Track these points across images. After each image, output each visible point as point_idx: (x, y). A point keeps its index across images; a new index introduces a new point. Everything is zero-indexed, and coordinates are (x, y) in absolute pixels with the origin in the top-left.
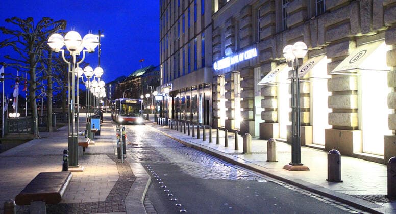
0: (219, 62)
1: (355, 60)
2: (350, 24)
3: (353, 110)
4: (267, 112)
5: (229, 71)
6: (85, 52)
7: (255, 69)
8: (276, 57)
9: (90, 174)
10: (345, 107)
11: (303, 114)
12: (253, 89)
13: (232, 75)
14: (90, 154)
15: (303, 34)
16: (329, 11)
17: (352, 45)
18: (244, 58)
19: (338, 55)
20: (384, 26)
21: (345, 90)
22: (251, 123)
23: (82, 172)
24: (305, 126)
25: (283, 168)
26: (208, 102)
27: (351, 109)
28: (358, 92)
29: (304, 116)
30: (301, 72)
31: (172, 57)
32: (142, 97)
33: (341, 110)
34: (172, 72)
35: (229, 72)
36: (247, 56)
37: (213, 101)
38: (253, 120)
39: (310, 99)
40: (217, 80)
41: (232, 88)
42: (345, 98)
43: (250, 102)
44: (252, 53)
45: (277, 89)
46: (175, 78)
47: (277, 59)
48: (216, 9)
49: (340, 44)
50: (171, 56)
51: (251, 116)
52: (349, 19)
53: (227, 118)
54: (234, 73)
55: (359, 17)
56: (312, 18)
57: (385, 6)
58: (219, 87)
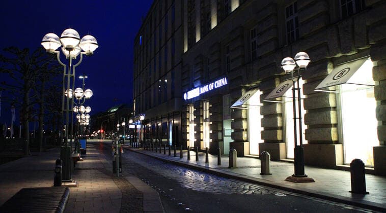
0: (189, 93)
1: (338, 77)
2: (328, 47)
3: (333, 126)
4: (237, 133)
5: (198, 99)
6: (83, 55)
7: (223, 97)
8: (246, 84)
9: (85, 190)
10: (325, 122)
11: (277, 132)
12: (222, 113)
13: (201, 103)
14: (80, 169)
15: (275, 61)
16: (303, 38)
17: (330, 66)
18: (214, 87)
19: (316, 75)
20: (368, 44)
21: (325, 106)
22: (220, 143)
23: (76, 188)
24: (278, 142)
25: (286, 180)
26: (177, 127)
27: (331, 124)
28: (337, 108)
29: (278, 133)
30: (277, 93)
31: (144, 93)
32: (118, 125)
33: (319, 126)
34: (144, 105)
35: (198, 101)
36: (217, 85)
37: (182, 126)
38: (222, 140)
39: (282, 118)
40: (186, 108)
41: (201, 114)
42: (325, 114)
43: (219, 125)
44: (222, 82)
45: (247, 112)
46: (146, 109)
47: (247, 85)
48: (186, 50)
49: (317, 66)
50: (143, 91)
51: (220, 137)
52: (327, 43)
53: (195, 140)
54: (203, 101)
55: (339, 39)
56: (285, 46)
57: (369, 26)
58: (188, 114)
